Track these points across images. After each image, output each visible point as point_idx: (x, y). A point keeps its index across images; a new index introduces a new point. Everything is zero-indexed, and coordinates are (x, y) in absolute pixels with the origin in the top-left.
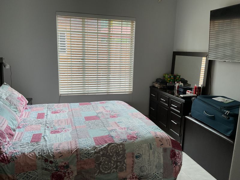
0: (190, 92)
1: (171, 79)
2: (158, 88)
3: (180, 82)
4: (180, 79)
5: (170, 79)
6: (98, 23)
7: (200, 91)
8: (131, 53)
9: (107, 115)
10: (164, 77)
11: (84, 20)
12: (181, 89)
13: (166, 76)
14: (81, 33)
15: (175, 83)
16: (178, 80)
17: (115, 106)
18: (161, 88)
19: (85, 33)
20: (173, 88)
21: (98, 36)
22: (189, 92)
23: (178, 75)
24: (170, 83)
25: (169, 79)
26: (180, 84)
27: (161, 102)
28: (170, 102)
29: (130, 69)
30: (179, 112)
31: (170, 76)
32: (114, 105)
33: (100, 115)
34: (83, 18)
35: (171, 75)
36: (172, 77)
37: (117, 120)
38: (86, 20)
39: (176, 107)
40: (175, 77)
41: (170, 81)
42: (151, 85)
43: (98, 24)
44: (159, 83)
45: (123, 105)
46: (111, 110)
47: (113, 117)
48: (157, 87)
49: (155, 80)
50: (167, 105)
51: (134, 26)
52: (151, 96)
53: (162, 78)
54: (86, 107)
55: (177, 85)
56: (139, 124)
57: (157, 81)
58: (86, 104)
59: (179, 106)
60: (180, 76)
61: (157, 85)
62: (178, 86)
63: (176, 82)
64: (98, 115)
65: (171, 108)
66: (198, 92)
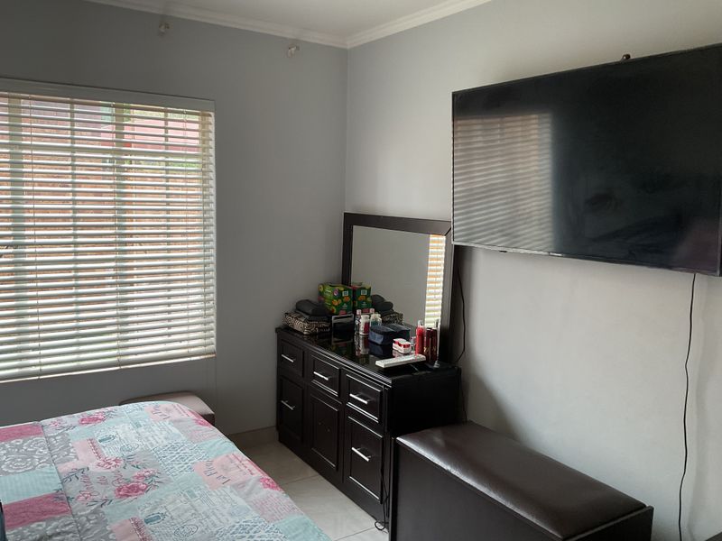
0: (404, 346)
1: (343, 302)
2: (303, 334)
3: (372, 310)
4: (369, 299)
5: (340, 300)
6: (72, 113)
7: (434, 344)
8: (205, 219)
9: (103, 481)
10: (321, 294)
11: (15, 103)
12: (377, 336)
13: (328, 290)
14: (8, 151)
15: (355, 314)
16: (364, 304)
17: (141, 430)
18: (312, 335)
19: (20, 148)
20: (350, 329)
21: (74, 158)
22: (400, 345)
23: (364, 288)
24: (342, 313)
25: (336, 303)
26: (373, 316)
27: (315, 381)
28: (344, 384)
29: (205, 272)
30: (375, 419)
31: (340, 292)
32: (138, 426)
33: (74, 488)
34: (13, 94)
35: (342, 289)
36: (346, 294)
37: (141, 506)
38: (25, 103)
39: (366, 402)
40: (355, 293)
41: (340, 307)
42: (279, 323)
43: (72, 116)
44: (307, 317)
45: (176, 422)
46: (126, 454)
47: (130, 490)
48: (300, 329)
49: (290, 307)
50: (335, 393)
51: (212, 128)
52: (280, 360)
53: (314, 299)
54: (20, 447)
55: (363, 320)
56: (232, 521)
57: (300, 308)
58: (21, 434)
59: (373, 399)
60: (369, 290)
61: (299, 325)
62: (367, 325)
63: (358, 312)
64: (68, 485)
65: (350, 404)
66: (427, 346)
